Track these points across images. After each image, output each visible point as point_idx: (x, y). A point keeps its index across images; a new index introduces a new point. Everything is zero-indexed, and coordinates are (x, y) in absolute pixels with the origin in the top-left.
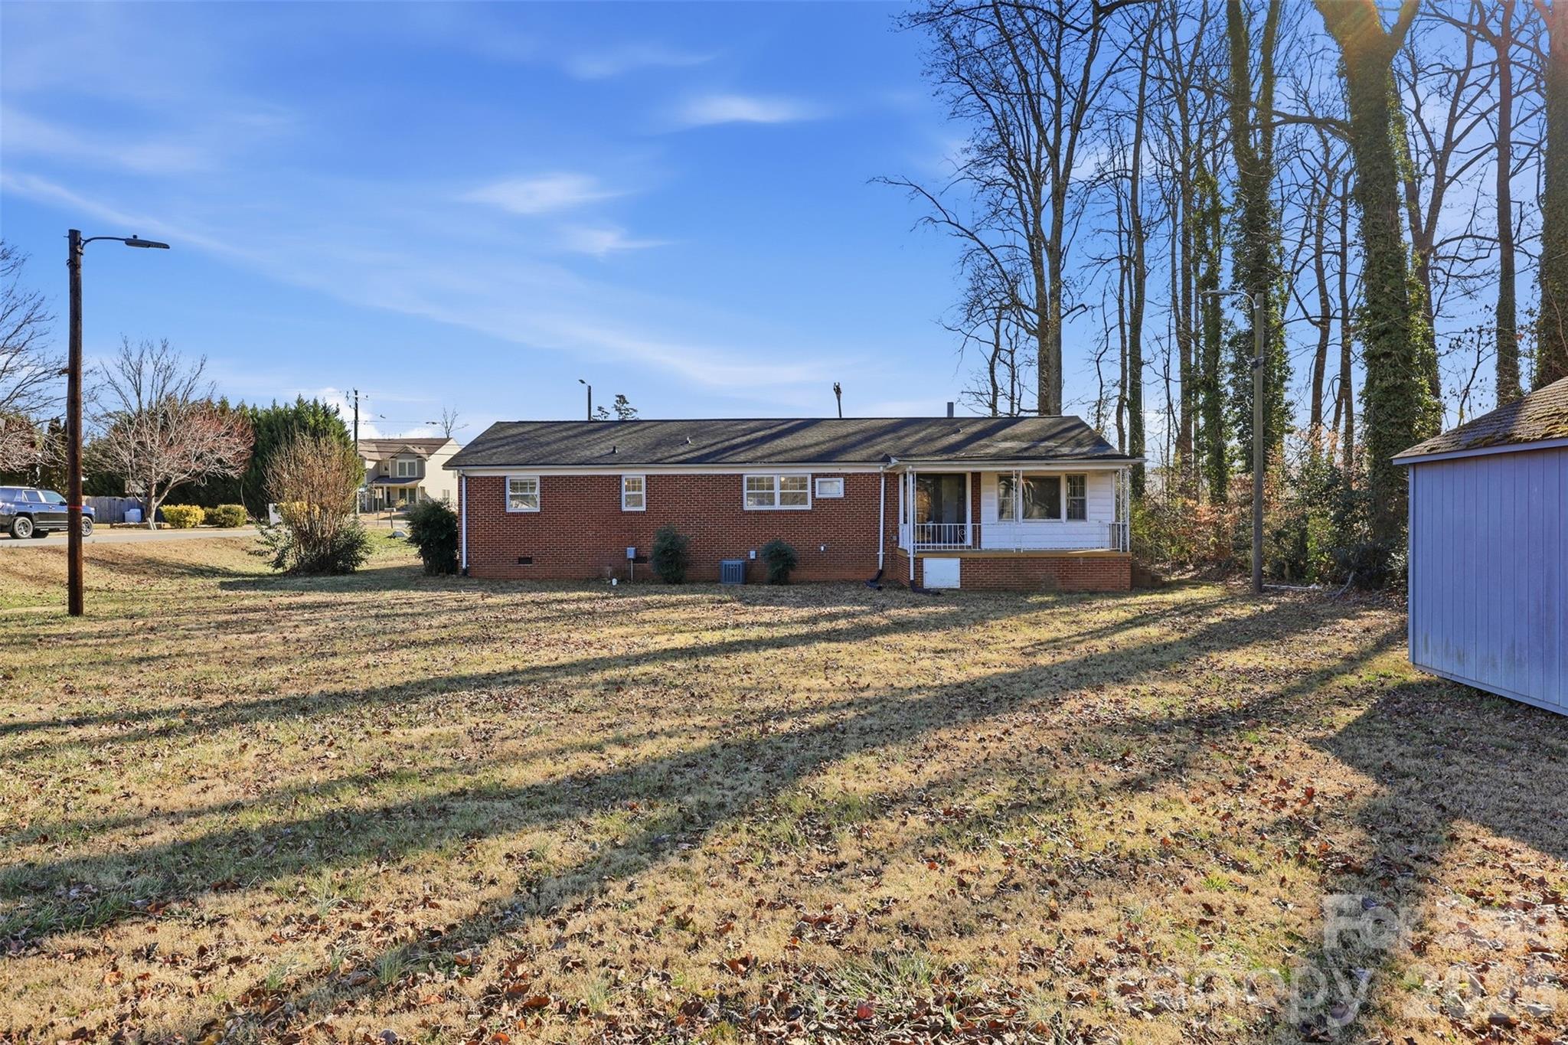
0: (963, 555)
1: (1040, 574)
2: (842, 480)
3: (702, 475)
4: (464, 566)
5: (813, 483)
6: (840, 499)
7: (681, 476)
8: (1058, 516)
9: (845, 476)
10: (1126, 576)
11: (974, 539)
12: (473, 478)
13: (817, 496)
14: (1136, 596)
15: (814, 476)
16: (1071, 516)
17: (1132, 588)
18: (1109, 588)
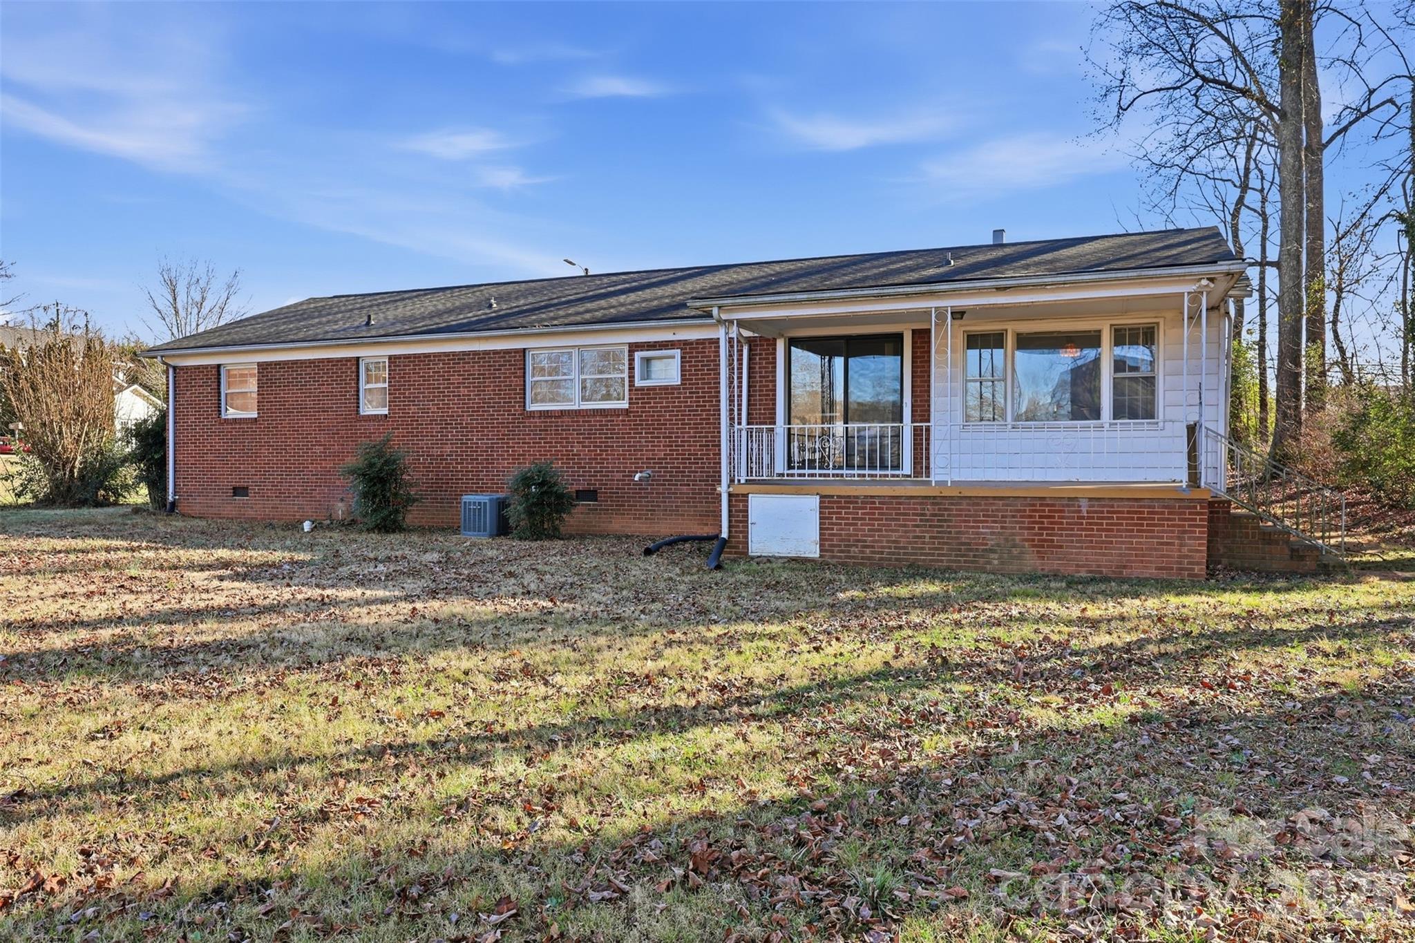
0: (828, 490)
1: (988, 533)
2: (677, 353)
3: (464, 353)
4: (170, 498)
5: (631, 360)
6: (673, 388)
7: (435, 355)
8: (1097, 416)
9: (683, 345)
10: (1196, 546)
11: (917, 461)
12: (182, 368)
13: (638, 383)
14: (1262, 590)
15: (634, 347)
16: (1119, 411)
17: (1211, 574)
18: (1151, 572)
